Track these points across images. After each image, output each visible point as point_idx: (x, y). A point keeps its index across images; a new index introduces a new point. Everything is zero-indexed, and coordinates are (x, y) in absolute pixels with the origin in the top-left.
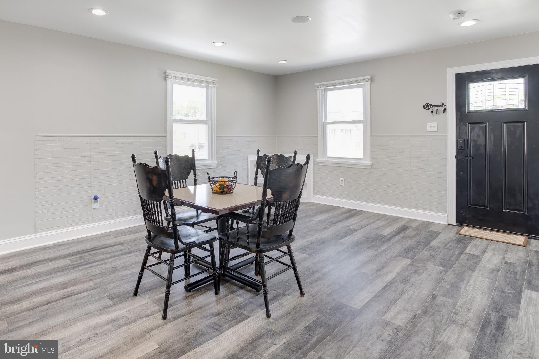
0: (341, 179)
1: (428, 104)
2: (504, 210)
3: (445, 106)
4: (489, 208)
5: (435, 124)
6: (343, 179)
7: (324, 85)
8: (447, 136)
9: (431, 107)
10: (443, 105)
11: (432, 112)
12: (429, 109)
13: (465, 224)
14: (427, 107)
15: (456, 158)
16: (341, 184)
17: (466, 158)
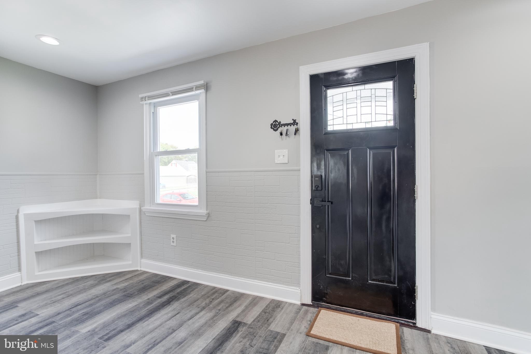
0: (173, 236)
1: (276, 121)
2: (370, 282)
3: (297, 124)
4: (352, 279)
5: (285, 152)
6: (174, 236)
7: (151, 97)
8: (299, 170)
9: (279, 126)
10: (295, 123)
11: (281, 134)
12: (277, 130)
13: (323, 302)
14: (275, 126)
15: (311, 203)
16: (172, 244)
17: (323, 203)
